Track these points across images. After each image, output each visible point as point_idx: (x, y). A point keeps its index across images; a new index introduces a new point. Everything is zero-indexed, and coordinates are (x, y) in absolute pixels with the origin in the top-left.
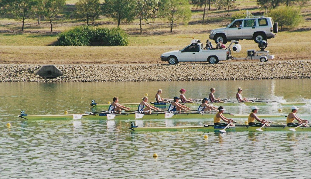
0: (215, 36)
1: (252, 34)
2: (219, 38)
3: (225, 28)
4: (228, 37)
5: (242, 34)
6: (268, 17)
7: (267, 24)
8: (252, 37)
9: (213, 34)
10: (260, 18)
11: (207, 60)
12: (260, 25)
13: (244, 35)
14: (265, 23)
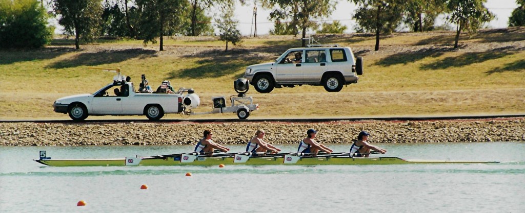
0: (253, 78)
1: (320, 76)
2: (262, 80)
3: (272, 64)
4: (277, 80)
5: (303, 74)
6: (346, 47)
7: (345, 59)
8: (320, 81)
9: (251, 74)
10: (332, 47)
11: (142, 113)
12: (333, 61)
13: (306, 76)
14: (341, 57)
